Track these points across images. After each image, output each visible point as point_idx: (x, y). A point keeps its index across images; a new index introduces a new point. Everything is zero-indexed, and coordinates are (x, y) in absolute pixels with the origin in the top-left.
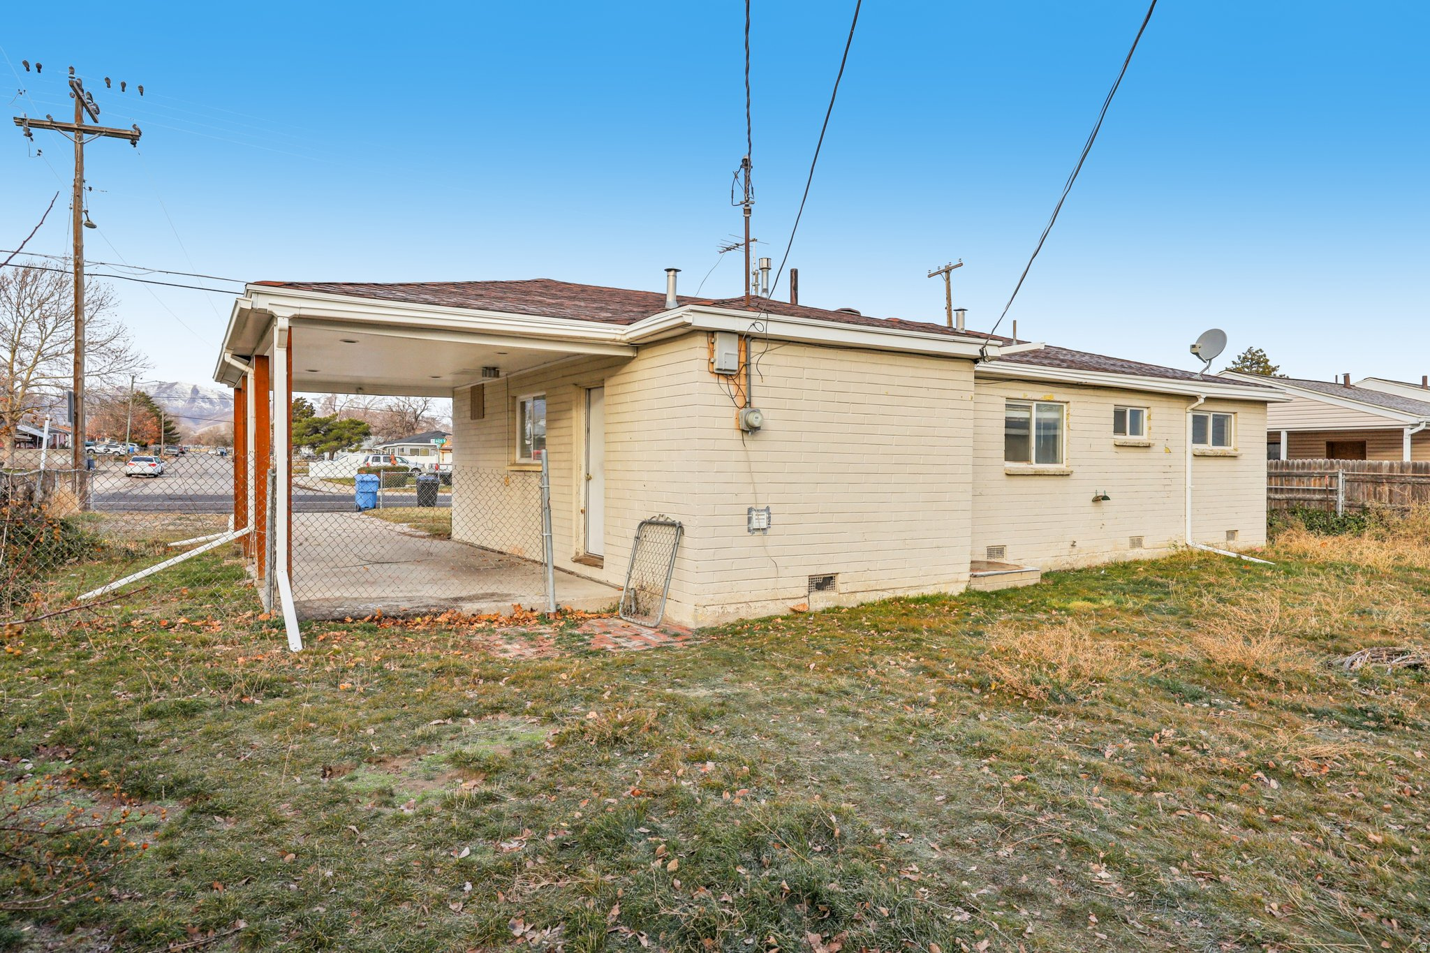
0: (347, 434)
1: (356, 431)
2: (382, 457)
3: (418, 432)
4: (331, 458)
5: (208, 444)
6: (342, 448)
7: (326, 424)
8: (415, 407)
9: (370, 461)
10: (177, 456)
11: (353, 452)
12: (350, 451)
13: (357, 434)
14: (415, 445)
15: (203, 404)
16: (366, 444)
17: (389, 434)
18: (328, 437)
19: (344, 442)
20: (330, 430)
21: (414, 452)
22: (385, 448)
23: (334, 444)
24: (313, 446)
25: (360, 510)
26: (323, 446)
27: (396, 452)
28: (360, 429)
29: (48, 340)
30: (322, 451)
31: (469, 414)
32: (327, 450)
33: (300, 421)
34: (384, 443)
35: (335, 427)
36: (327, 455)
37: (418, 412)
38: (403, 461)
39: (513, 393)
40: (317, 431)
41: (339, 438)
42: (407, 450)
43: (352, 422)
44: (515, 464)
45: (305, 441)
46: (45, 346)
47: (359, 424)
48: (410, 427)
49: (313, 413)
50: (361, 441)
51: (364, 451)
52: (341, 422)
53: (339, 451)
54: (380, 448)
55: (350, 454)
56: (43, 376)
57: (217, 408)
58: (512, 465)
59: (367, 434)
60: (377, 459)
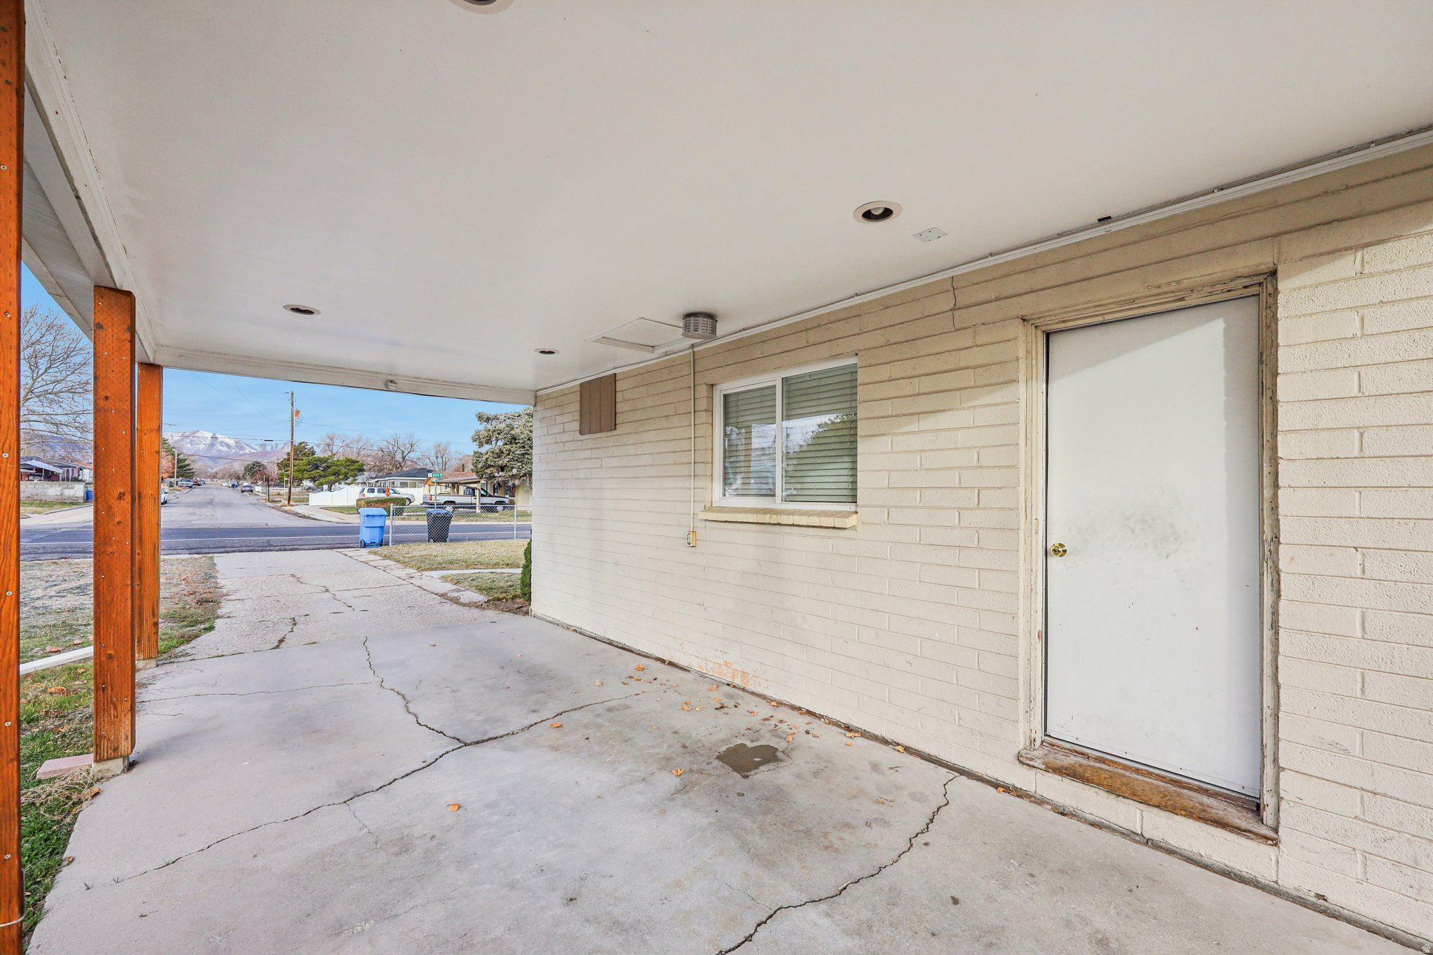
0: (343, 470)
1: (352, 468)
2: (376, 489)
3: (404, 469)
4: (330, 489)
5: (222, 478)
6: (339, 481)
7: (325, 462)
8: (403, 449)
9: (365, 492)
10: (190, 487)
11: (349, 484)
12: (346, 484)
13: (352, 470)
14: (404, 479)
15: (221, 448)
16: (360, 479)
17: (380, 470)
18: (327, 472)
19: (341, 477)
20: (329, 467)
21: (404, 485)
22: (377, 482)
23: (333, 478)
24: (313, 479)
25: (365, 545)
26: (322, 480)
27: (387, 484)
28: (356, 466)
29: (40, 379)
30: (322, 484)
31: (576, 426)
32: (326, 483)
33: (302, 460)
34: (376, 477)
35: (333, 464)
36: (325, 487)
37: (406, 453)
38: (395, 493)
39: (710, 377)
40: (317, 468)
41: (336, 474)
42: (397, 483)
43: (348, 460)
44: (710, 508)
45: (306, 476)
46: (36, 385)
47: (355, 462)
48: (399, 466)
49: (313, 454)
50: (356, 475)
51: (358, 483)
52: (338, 461)
53: (337, 484)
54: (373, 481)
55: (347, 486)
56: (33, 413)
57: (234, 451)
58: (706, 510)
59: (361, 470)
60: (372, 491)
